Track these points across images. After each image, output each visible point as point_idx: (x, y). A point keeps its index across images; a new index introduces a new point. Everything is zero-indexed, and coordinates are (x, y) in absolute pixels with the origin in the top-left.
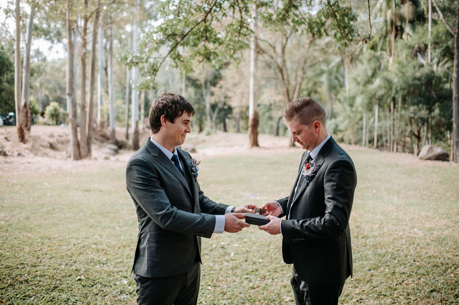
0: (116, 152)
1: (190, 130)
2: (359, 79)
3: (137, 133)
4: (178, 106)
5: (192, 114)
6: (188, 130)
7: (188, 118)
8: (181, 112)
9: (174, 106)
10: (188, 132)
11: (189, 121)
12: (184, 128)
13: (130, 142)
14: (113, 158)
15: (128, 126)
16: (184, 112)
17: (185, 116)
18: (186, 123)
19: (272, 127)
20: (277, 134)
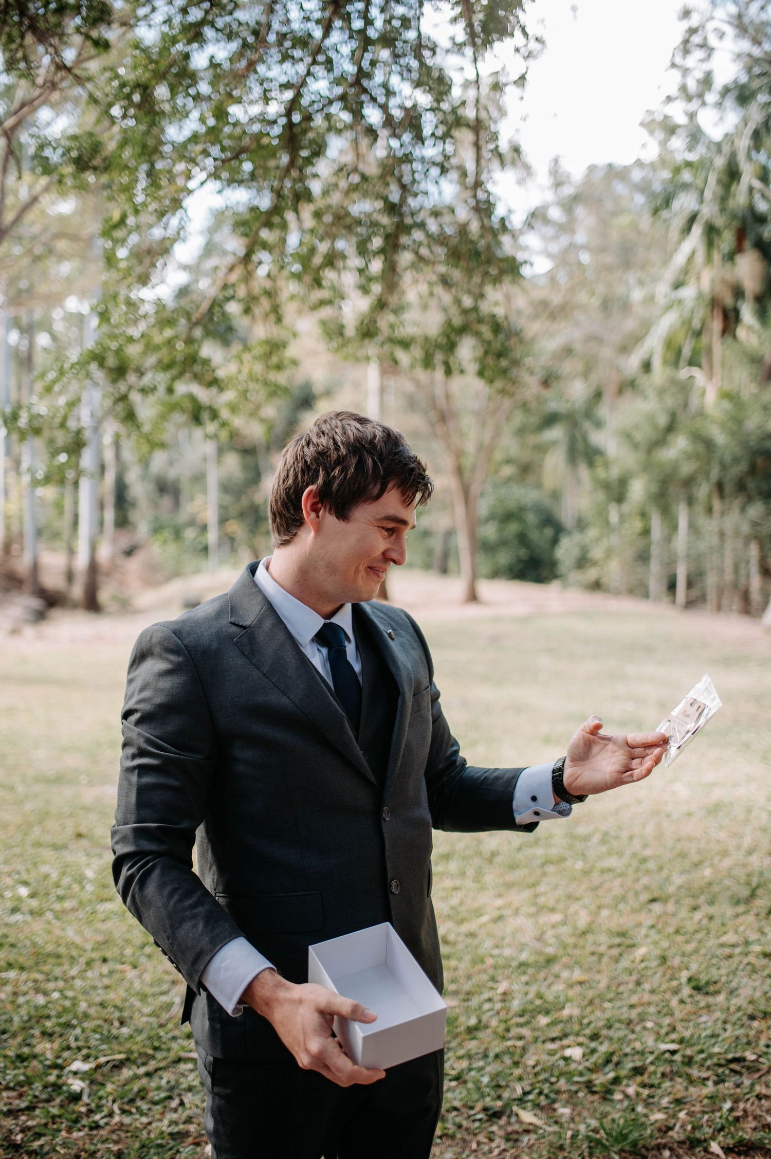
0: (40, 616)
1: (402, 554)
2: (638, 436)
3: (93, 568)
4: (370, 462)
5: (418, 495)
6: (394, 555)
7: (402, 513)
8: (378, 487)
9: (354, 461)
10: (395, 562)
11: (404, 522)
12: (381, 544)
13: (77, 592)
14: (29, 632)
15: (71, 552)
16: (390, 485)
17: (391, 502)
18: (391, 531)
19: (430, 552)
20: (444, 570)
